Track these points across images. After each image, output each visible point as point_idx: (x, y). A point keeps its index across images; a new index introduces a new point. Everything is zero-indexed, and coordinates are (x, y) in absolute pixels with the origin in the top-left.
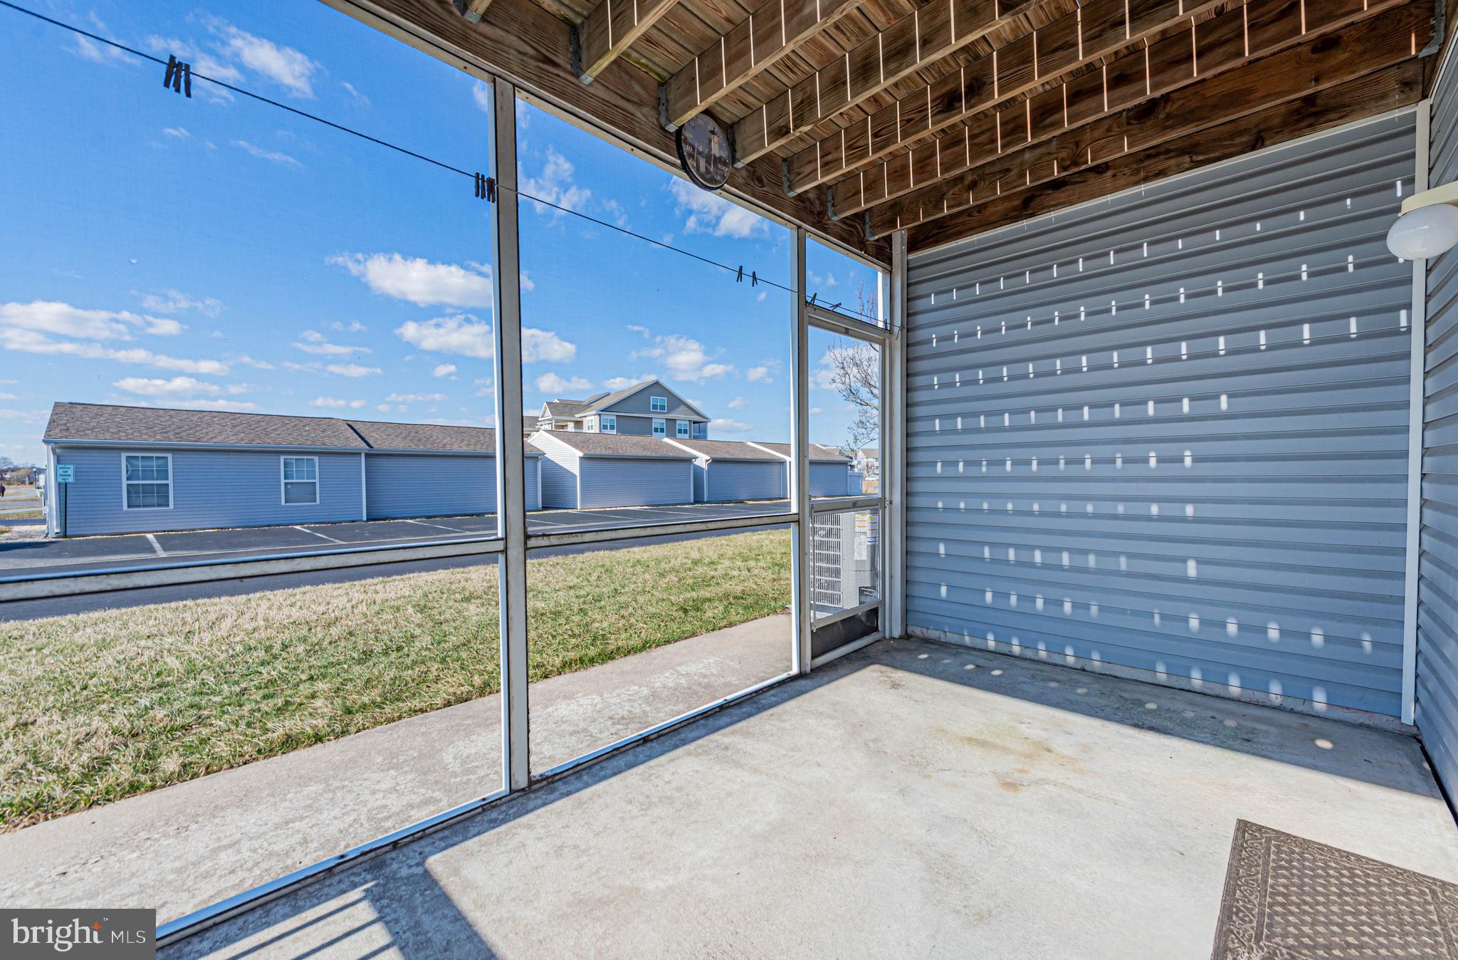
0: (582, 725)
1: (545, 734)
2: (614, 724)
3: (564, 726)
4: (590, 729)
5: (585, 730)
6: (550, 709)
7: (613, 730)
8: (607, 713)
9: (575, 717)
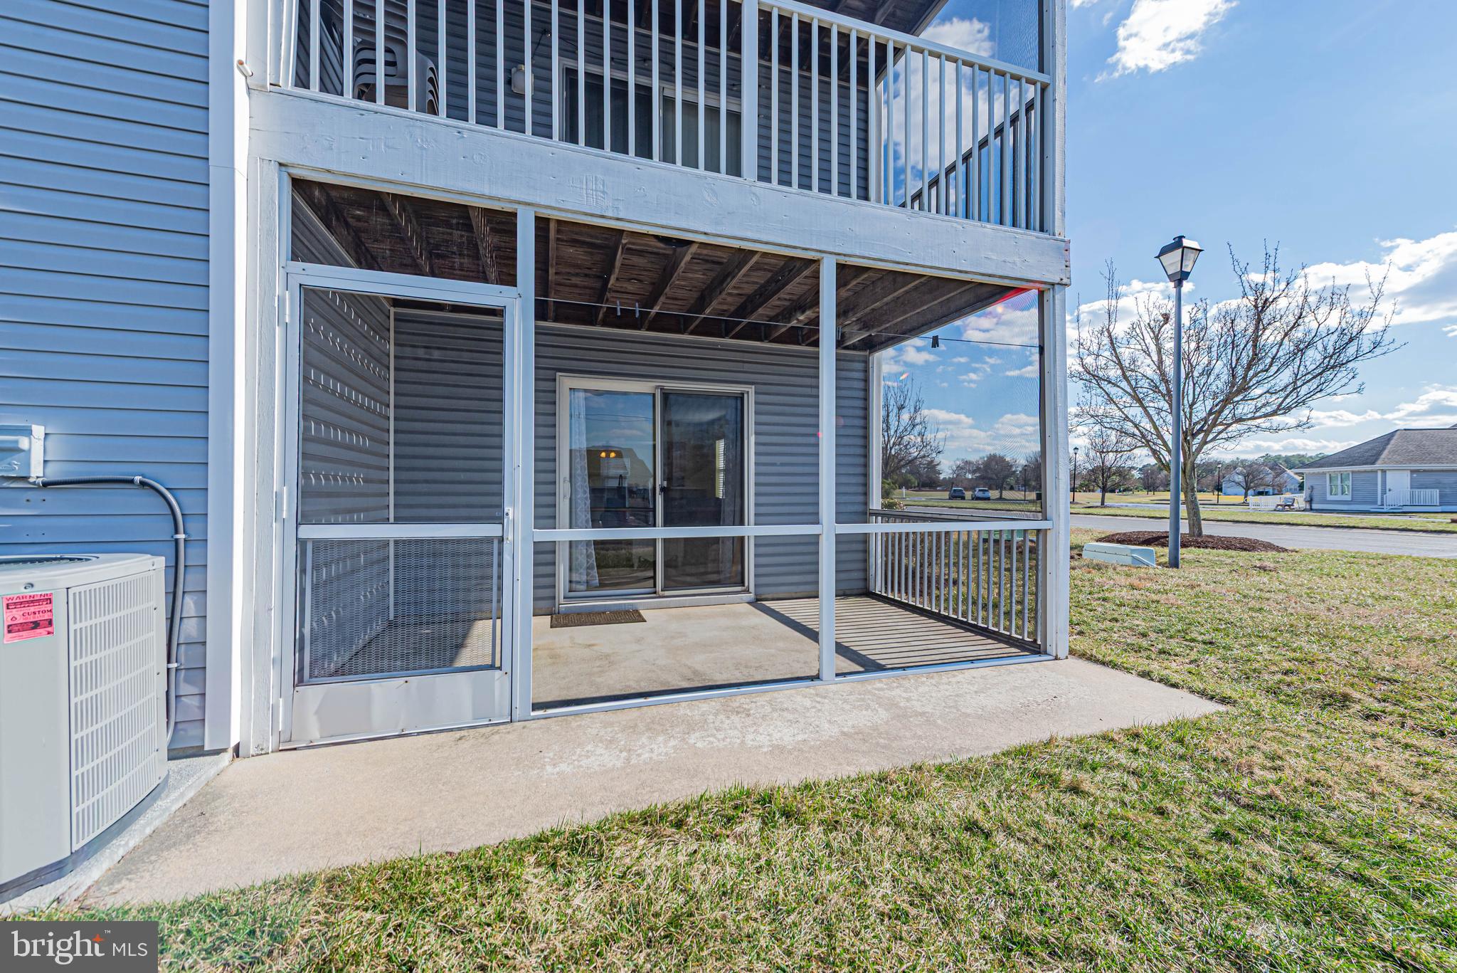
0: (775, 715)
1: (808, 714)
2: (749, 710)
3: (790, 717)
4: (770, 710)
5: (774, 710)
6: (800, 737)
7: (753, 705)
8: (749, 721)
9: (779, 723)
